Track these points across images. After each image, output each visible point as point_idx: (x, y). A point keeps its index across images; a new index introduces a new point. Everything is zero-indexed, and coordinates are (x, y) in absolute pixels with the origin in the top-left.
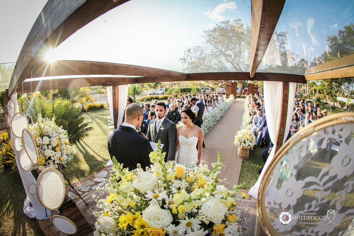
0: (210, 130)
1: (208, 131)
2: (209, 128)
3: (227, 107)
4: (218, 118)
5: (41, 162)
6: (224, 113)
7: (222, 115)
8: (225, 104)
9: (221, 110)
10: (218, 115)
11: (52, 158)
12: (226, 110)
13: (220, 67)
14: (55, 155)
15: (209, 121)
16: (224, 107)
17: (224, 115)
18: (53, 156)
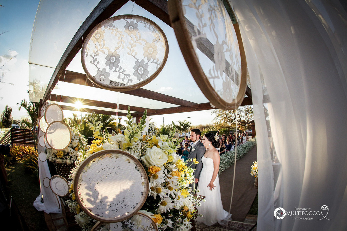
0: (231, 166)
1: (229, 167)
2: (231, 164)
3: (251, 146)
4: (240, 156)
5: (60, 155)
6: (247, 151)
7: (245, 152)
8: (249, 142)
9: (245, 148)
10: (241, 153)
11: (70, 154)
12: (250, 149)
13: (247, 108)
14: (74, 153)
15: (230, 157)
16: (248, 145)
17: (247, 153)
18: (71, 153)
